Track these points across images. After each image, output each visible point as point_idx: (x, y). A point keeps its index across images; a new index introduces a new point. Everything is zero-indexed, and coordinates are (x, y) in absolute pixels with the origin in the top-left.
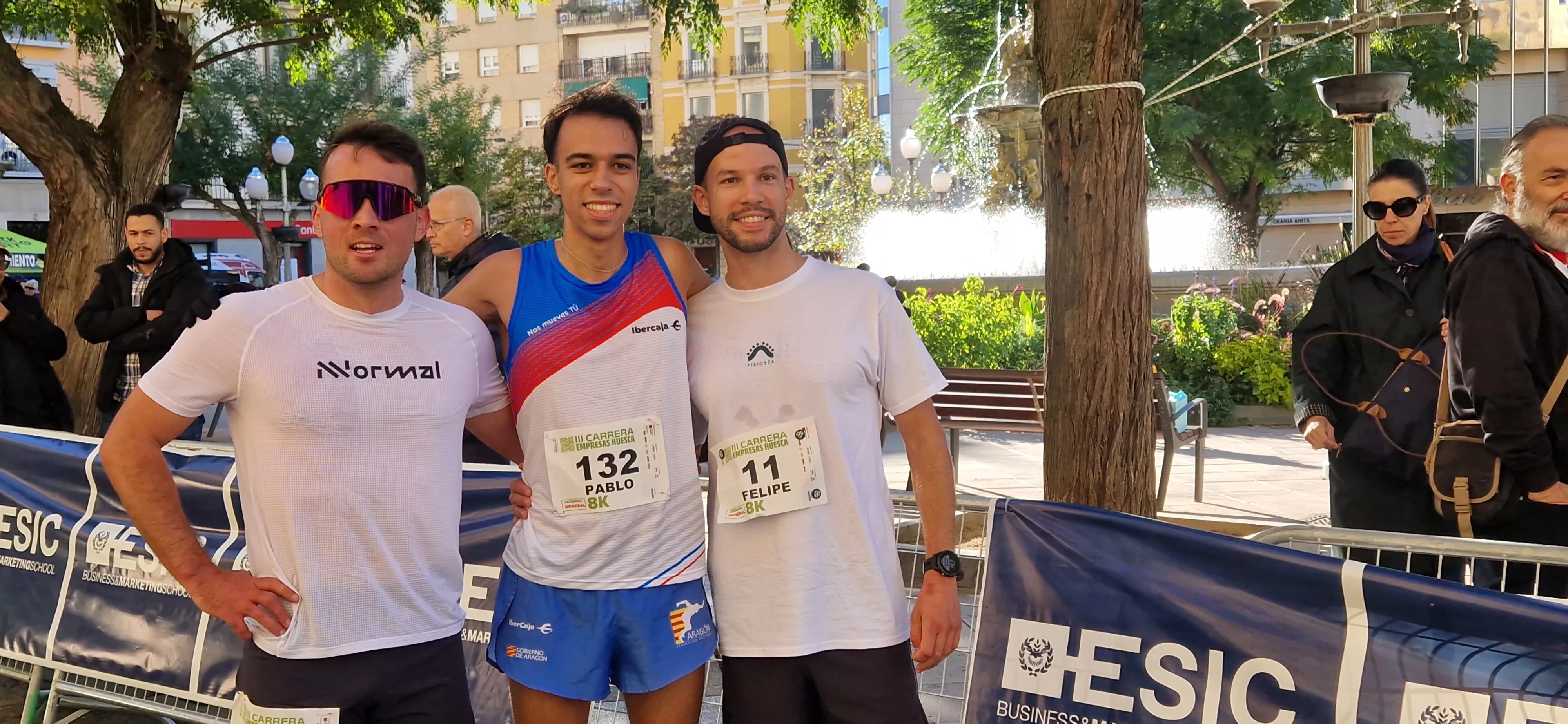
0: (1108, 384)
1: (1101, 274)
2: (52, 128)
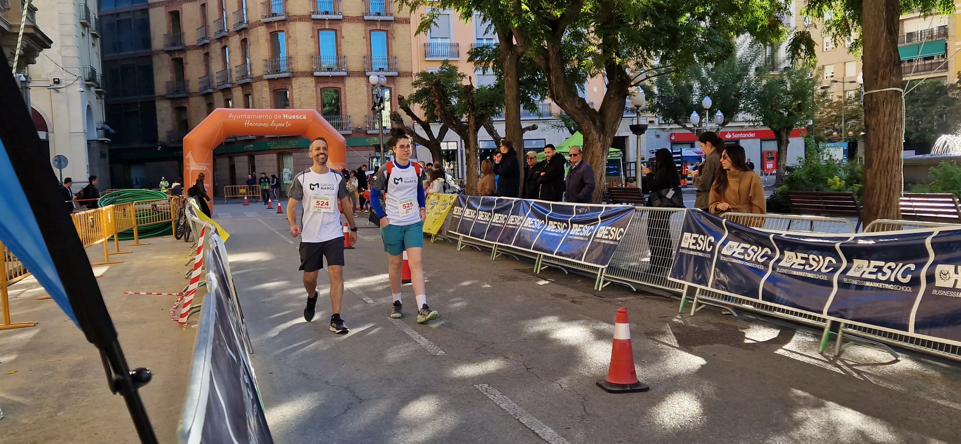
0: (877, 194)
2: (582, 112)
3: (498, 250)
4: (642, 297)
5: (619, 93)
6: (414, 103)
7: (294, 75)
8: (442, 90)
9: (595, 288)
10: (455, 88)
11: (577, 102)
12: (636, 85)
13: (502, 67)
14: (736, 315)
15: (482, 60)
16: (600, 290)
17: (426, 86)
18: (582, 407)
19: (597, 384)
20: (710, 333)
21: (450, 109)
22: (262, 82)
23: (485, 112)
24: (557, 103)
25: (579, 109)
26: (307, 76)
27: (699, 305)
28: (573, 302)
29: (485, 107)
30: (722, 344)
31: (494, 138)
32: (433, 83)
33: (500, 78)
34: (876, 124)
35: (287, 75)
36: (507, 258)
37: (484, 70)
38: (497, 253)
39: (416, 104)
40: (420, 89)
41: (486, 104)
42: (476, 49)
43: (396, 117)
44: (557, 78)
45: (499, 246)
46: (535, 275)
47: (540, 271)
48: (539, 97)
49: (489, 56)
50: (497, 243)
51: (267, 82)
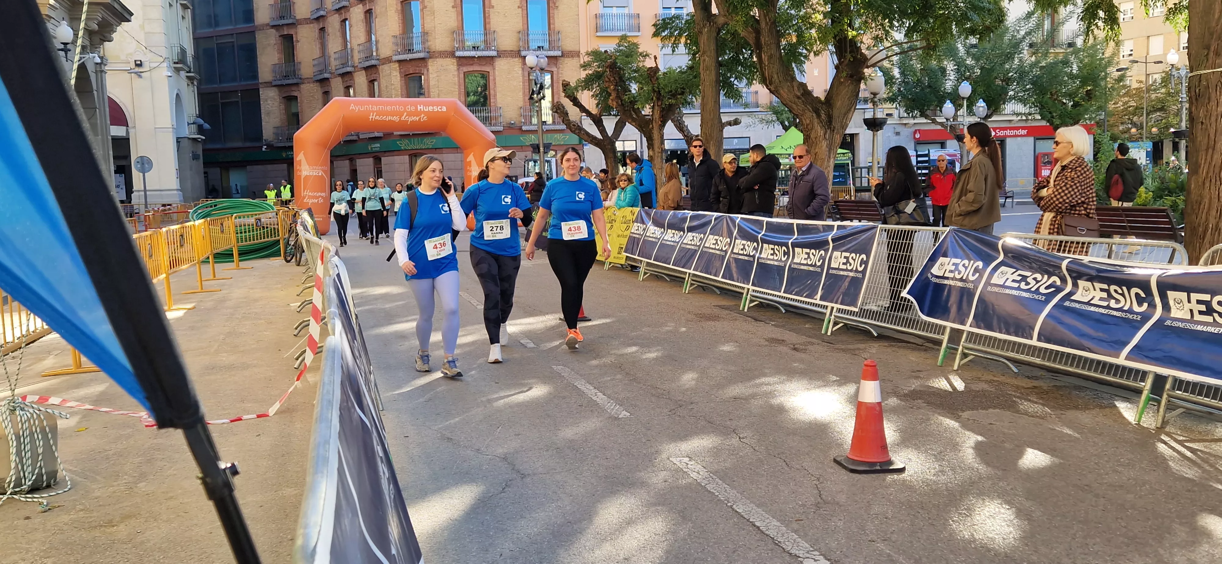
0: (1205, 211)
1: (1206, 159)
2: (803, 101)
3: (693, 280)
4: (886, 344)
5: (851, 76)
6: (582, 91)
7: (432, 54)
8: (619, 74)
9: (823, 332)
10: (635, 71)
11: (796, 88)
12: (874, 65)
13: (696, 44)
14: (1016, 370)
15: (671, 35)
16: (829, 334)
17: (599, 68)
18: (816, 492)
19: (835, 461)
20: (983, 394)
21: (629, 98)
22: (392, 64)
23: (674, 101)
24: (769, 89)
25: (798, 98)
26: (447, 57)
27: (965, 355)
28: (795, 349)
29: (674, 95)
30: (1000, 409)
31: (685, 136)
32: (607, 64)
33: (694, 58)
34: (1206, 116)
35: (421, 55)
36: (704, 290)
37: (674, 47)
38: (692, 285)
39: (586, 91)
40: (590, 72)
41: (676, 92)
42: (664, 20)
43: (560, 109)
44: (770, 57)
45: (694, 275)
46: (742, 313)
47: (749, 308)
48: (745, 81)
49: (681, 29)
50: (692, 271)
51: (397, 65)
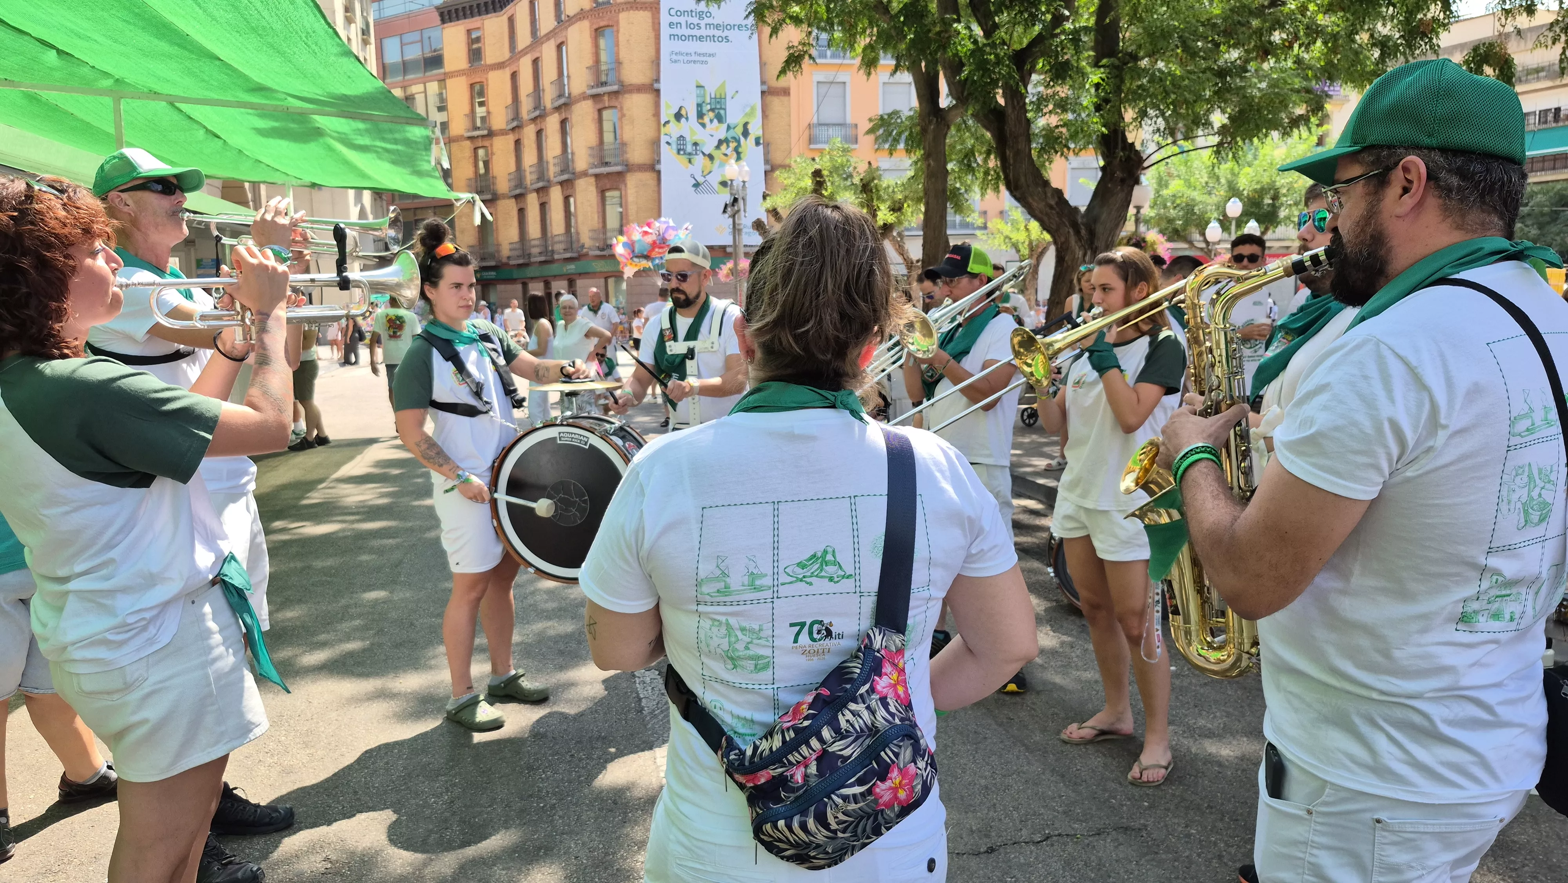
5: (1121, 181)
7: (630, 168)
11: (1049, 196)
12: (1151, 167)
22: (587, 178)
24: (1017, 199)
25: (1052, 207)
26: (646, 171)
35: (618, 168)
37: (892, 150)
43: (760, 226)
49: (900, 127)
51: (592, 180)
